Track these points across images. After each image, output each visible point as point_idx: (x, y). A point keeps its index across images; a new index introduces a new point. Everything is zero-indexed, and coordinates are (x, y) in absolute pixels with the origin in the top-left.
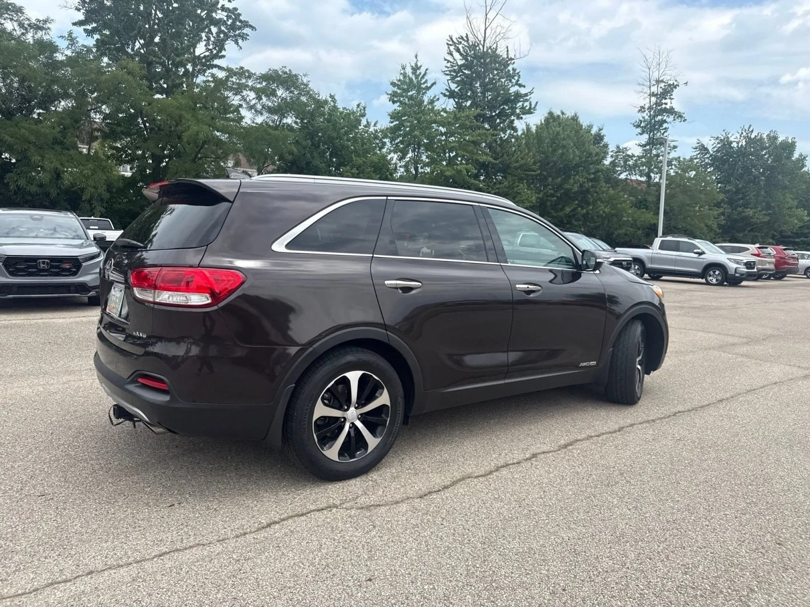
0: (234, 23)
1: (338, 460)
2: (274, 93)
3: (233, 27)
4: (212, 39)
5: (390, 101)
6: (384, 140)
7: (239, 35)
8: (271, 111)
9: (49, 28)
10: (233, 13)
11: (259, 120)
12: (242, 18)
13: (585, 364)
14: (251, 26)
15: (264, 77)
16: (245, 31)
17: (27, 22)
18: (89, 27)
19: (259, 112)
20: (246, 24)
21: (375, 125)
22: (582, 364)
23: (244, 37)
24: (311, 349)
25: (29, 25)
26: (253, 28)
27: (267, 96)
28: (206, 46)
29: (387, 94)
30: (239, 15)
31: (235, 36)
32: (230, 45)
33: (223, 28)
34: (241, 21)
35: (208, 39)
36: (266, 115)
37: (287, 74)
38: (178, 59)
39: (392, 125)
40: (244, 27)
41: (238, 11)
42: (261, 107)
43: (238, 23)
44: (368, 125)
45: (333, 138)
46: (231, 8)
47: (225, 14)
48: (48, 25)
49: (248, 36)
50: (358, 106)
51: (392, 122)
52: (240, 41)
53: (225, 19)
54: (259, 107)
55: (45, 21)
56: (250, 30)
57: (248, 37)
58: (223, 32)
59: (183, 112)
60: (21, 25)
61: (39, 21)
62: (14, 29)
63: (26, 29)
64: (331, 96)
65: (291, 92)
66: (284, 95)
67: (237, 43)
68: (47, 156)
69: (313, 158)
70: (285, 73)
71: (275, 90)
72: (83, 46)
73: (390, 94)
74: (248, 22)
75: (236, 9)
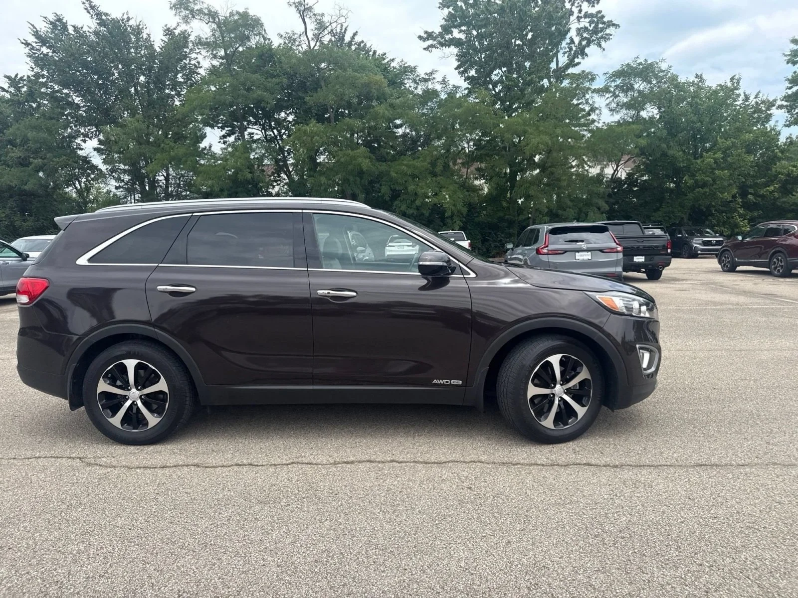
0: (596, 27)
1: (121, 428)
2: (632, 88)
3: (596, 31)
4: (574, 49)
5: (788, 63)
6: (769, 112)
7: (602, 37)
8: (628, 106)
9: (434, 78)
10: (596, 16)
11: (617, 117)
12: (605, 20)
13: (441, 382)
14: (614, 25)
15: (618, 74)
16: (608, 31)
17: (418, 78)
18: (462, 69)
19: (614, 110)
20: (610, 24)
21: (756, 97)
22: (435, 381)
23: (606, 38)
24: (86, 338)
25: (419, 80)
26: (616, 26)
27: (623, 91)
28: (568, 56)
29: (786, 56)
30: (603, 17)
31: (598, 39)
32: (591, 50)
33: (585, 35)
34: (604, 23)
35: (571, 49)
36: (624, 111)
37: (642, 65)
38: (529, 78)
39: (790, 92)
40: (606, 28)
41: (602, 14)
42: (615, 106)
43: (600, 26)
44: (747, 98)
45: (693, 122)
46: (594, 12)
47: (588, 20)
48: (433, 76)
49: (611, 35)
50: (732, 79)
51: (790, 88)
52: (603, 43)
53: (587, 25)
54: (613, 105)
55: (431, 73)
56: (614, 28)
57: (611, 37)
58: (586, 38)
59: (526, 128)
60: (415, 81)
61: (426, 74)
62: (410, 86)
63: (418, 84)
64: (697, 76)
65: (650, 82)
66: (641, 88)
67: (599, 45)
68: (420, 184)
69: (669, 147)
70: (641, 64)
71: (632, 85)
72: (454, 86)
73: (789, 55)
74: (611, 21)
75: (600, 12)
